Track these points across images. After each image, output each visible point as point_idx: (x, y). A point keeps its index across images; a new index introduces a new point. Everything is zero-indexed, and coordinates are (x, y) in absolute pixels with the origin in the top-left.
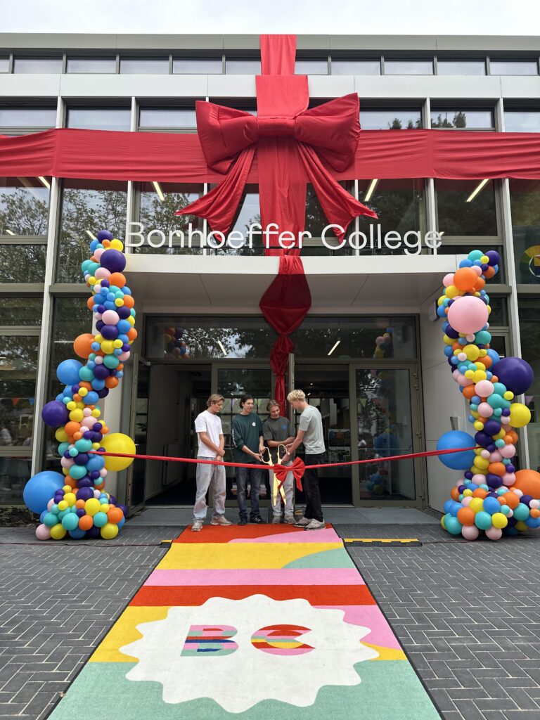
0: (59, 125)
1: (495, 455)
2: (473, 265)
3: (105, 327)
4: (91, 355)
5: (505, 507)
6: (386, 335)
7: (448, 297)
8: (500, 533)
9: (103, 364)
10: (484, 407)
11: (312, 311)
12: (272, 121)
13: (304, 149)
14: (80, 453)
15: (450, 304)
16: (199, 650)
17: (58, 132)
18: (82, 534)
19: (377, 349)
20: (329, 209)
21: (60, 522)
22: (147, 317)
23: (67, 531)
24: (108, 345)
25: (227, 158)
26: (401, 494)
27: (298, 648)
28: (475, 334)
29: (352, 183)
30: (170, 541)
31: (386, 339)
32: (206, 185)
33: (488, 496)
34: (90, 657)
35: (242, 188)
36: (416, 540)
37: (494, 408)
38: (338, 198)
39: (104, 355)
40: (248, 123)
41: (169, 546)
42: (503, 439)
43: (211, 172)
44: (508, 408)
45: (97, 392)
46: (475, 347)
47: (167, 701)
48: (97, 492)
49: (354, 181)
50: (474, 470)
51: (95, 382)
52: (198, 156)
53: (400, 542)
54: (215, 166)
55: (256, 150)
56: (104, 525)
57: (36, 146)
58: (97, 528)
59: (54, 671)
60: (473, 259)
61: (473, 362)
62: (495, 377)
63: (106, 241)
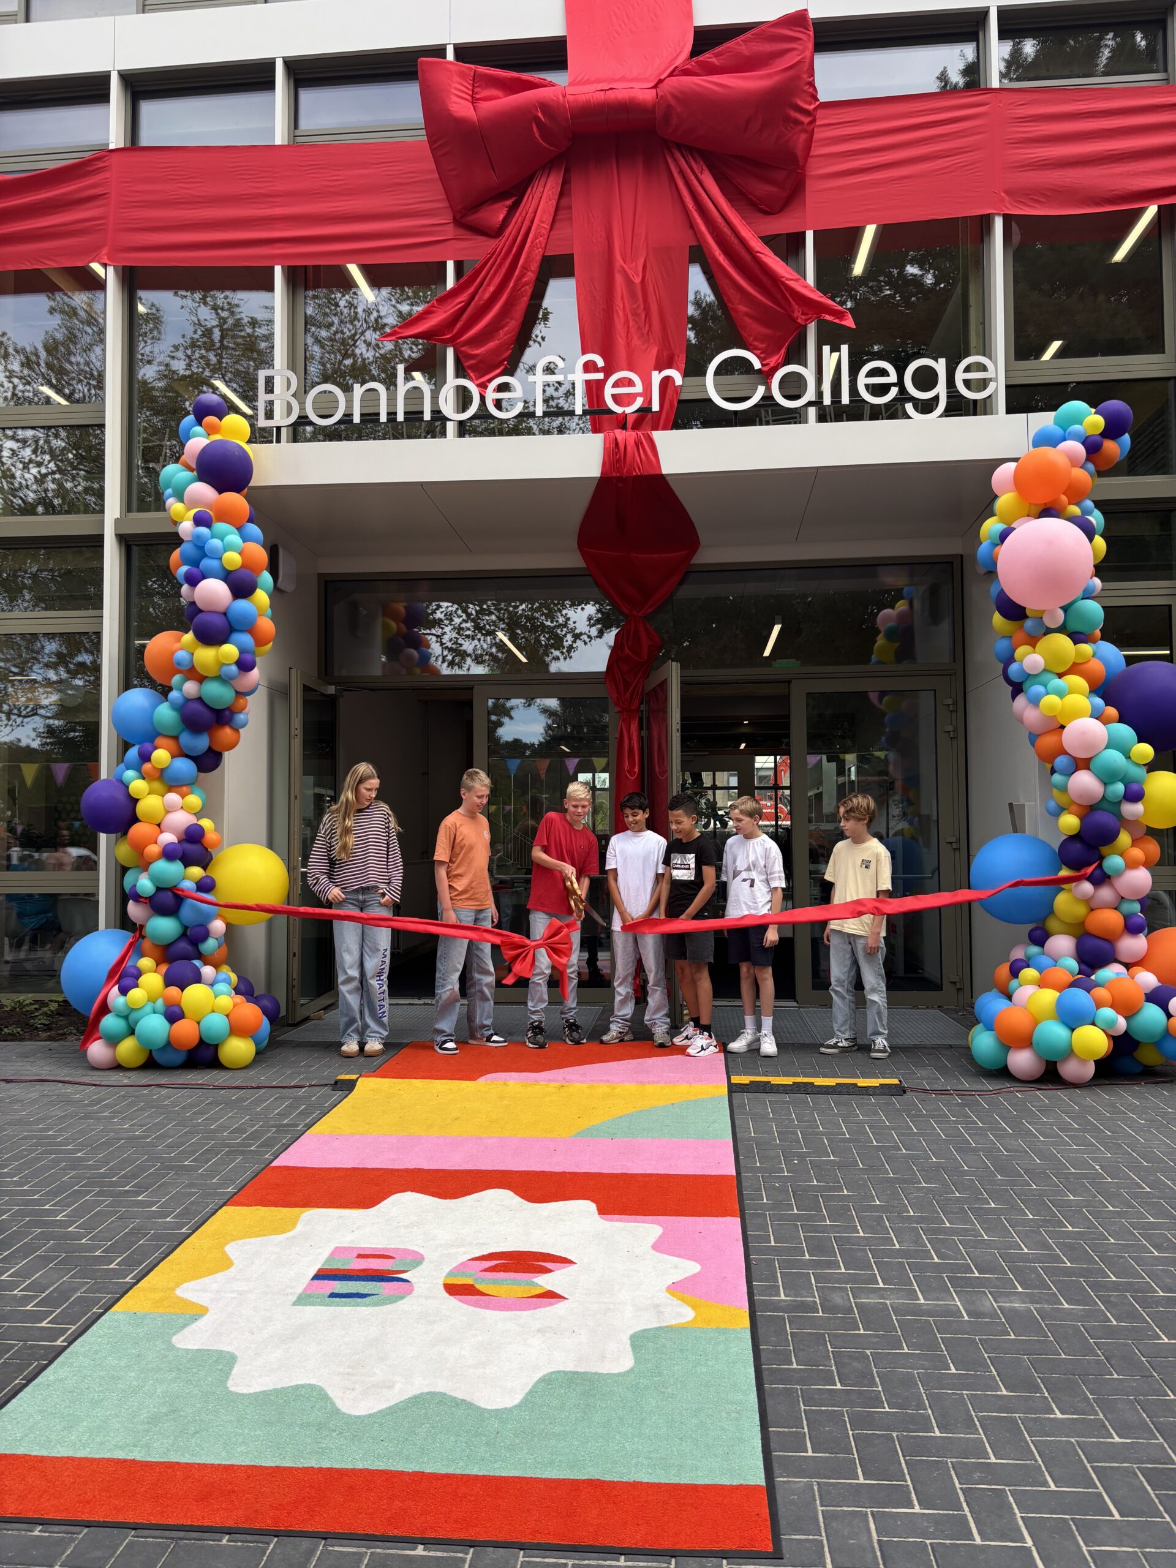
0: (116, 139)
1: (1106, 894)
2: (1064, 439)
3: (200, 615)
4: (176, 679)
5: (1107, 1013)
6: (901, 606)
7: (1002, 521)
8: (1090, 1070)
9: (200, 699)
10: (1085, 782)
11: (706, 556)
12: (601, 96)
13: (682, 162)
14: (159, 889)
15: (1004, 536)
16: (333, 1295)
17: (114, 159)
18: (180, 1058)
19: (880, 640)
20: (742, 308)
21: (132, 1032)
22: (326, 582)
23: (151, 1051)
24: (206, 655)
25: (498, 196)
26: (926, 975)
27: (532, 1297)
28: (1065, 609)
29: (798, 240)
30: (354, 1077)
31: (901, 616)
32: (450, 266)
33: (1074, 984)
34: (118, 1300)
35: (534, 266)
36: (896, 1081)
37: (1105, 784)
38: (764, 279)
39: (201, 679)
40: (545, 106)
41: (350, 1086)
42: (1121, 855)
43: (461, 232)
44: (1140, 782)
45: (193, 758)
46: (1063, 641)
47: (233, 1389)
48: (207, 971)
49: (803, 235)
50: (1052, 924)
51: (186, 739)
52: (433, 196)
53: (855, 1085)
54: (472, 218)
55: (567, 171)
56: (224, 1041)
57: (65, 194)
58: (208, 1045)
59: (43, 1324)
60: (1064, 424)
61: (1060, 676)
62: (1112, 711)
63: (211, 419)
